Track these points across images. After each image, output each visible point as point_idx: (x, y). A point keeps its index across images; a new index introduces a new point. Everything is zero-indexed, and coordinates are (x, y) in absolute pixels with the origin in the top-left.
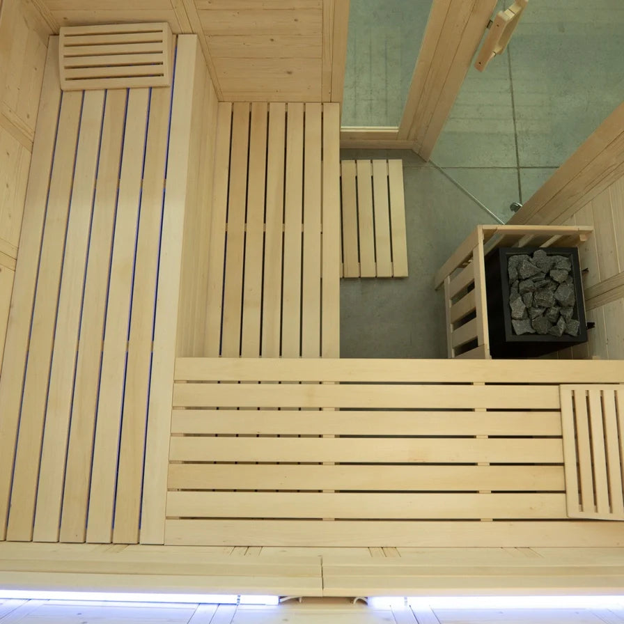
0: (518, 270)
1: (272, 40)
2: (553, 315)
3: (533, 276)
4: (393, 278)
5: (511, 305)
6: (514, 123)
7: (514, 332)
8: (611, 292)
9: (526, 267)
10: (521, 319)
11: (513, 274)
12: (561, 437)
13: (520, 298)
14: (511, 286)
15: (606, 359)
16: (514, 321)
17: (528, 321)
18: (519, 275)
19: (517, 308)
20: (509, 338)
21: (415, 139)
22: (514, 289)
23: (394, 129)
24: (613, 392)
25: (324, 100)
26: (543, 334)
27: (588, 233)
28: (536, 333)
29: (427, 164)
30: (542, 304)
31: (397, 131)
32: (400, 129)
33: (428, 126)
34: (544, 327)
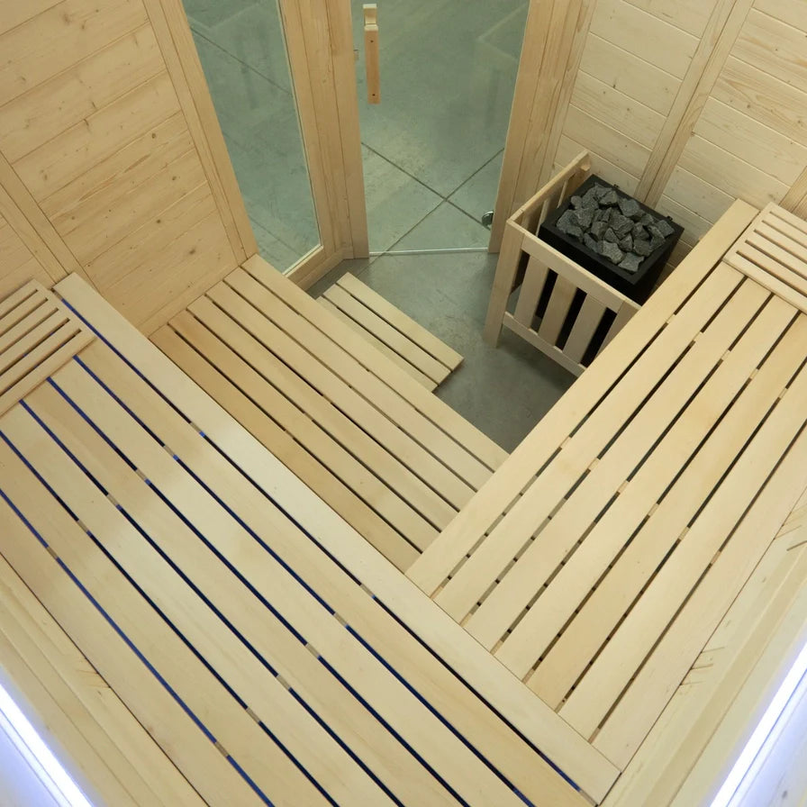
0: (577, 225)
1: (159, 221)
2: (642, 232)
3: (593, 219)
4: (453, 372)
5: (604, 254)
6: (404, 171)
7: (632, 273)
8: (659, 176)
9: (581, 215)
10: (623, 259)
11: (576, 232)
12: (772, 295)
13: (605, 242)
14: (584, 243)
15: (710, 227)
16: (621, 265)
17: (629, 254)
18: (582, 227)
19: (611, 251)
20: (633, 280)
21: (343, 243)
22: (590, 242)
23: (317, 249)
24: (755, 234)
25: (240, 262)
26: (651, 253)
27: (586, 159)
28: (646, 258)
29: (372, 260)
30: (625, 231)
31: (322, 247)
32: (323, 243)
33: (349, 217)
34: (647, 248)
